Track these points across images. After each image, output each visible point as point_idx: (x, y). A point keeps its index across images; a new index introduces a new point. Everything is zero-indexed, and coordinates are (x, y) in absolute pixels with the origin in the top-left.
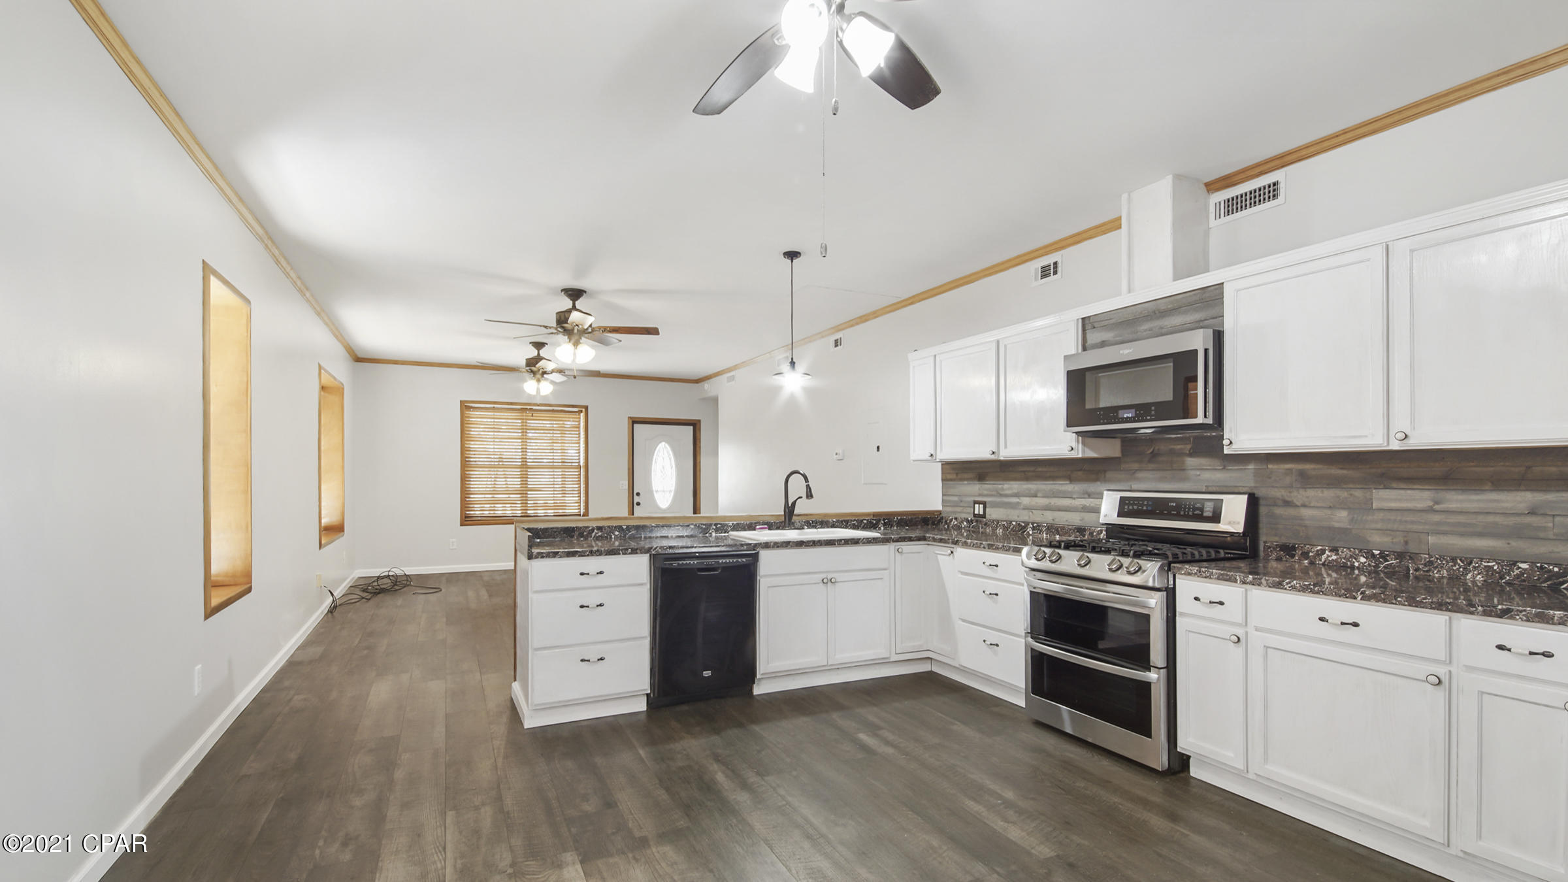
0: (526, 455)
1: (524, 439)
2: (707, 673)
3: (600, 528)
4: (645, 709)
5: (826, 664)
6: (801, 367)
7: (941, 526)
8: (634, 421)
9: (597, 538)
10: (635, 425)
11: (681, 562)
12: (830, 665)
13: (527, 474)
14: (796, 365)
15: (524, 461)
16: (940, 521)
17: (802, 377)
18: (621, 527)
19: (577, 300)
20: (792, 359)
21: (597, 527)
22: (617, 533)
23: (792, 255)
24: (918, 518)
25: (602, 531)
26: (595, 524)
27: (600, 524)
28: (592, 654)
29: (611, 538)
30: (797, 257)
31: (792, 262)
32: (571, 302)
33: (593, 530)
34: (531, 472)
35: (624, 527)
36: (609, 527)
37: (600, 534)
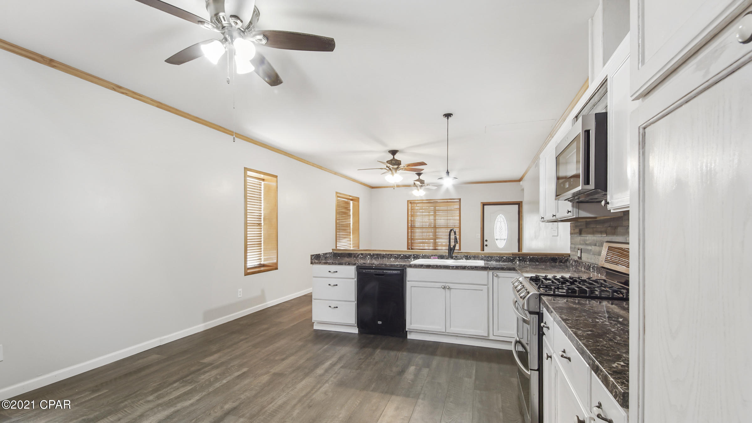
0: (436, 222)
1: (435, 215)
2: (380, 322)
3: (362, 254)
4: (358, 333)
5: (444, 331)
6: (452, 174)
7: (568, 264)
8: (484, 205)
9: (361, 258)
10: (485, 206)
11: (366, 270)
12: (447, 333)
13: (436, 231)
14: (449, 173)
15: (435, 224)
16: (567, 261)
17: (453, 180)
18: (370, 254)
19: (395, 155)
20: (448, 170)
21: (361, 253)
22: (369, 257)
23: (448, 116)
24: (548, 258)
25: (363, 255)
26: (360, 252)
27: (362, 252)
28: (333, 304)
29: (366, 258)
30: (450, 116)
31: (448, 119)
32: (393, 156)
33: (359, 255)
34: (438, 230)
35: (372, 254)
36: (365, 254)
37: (362, 256)
